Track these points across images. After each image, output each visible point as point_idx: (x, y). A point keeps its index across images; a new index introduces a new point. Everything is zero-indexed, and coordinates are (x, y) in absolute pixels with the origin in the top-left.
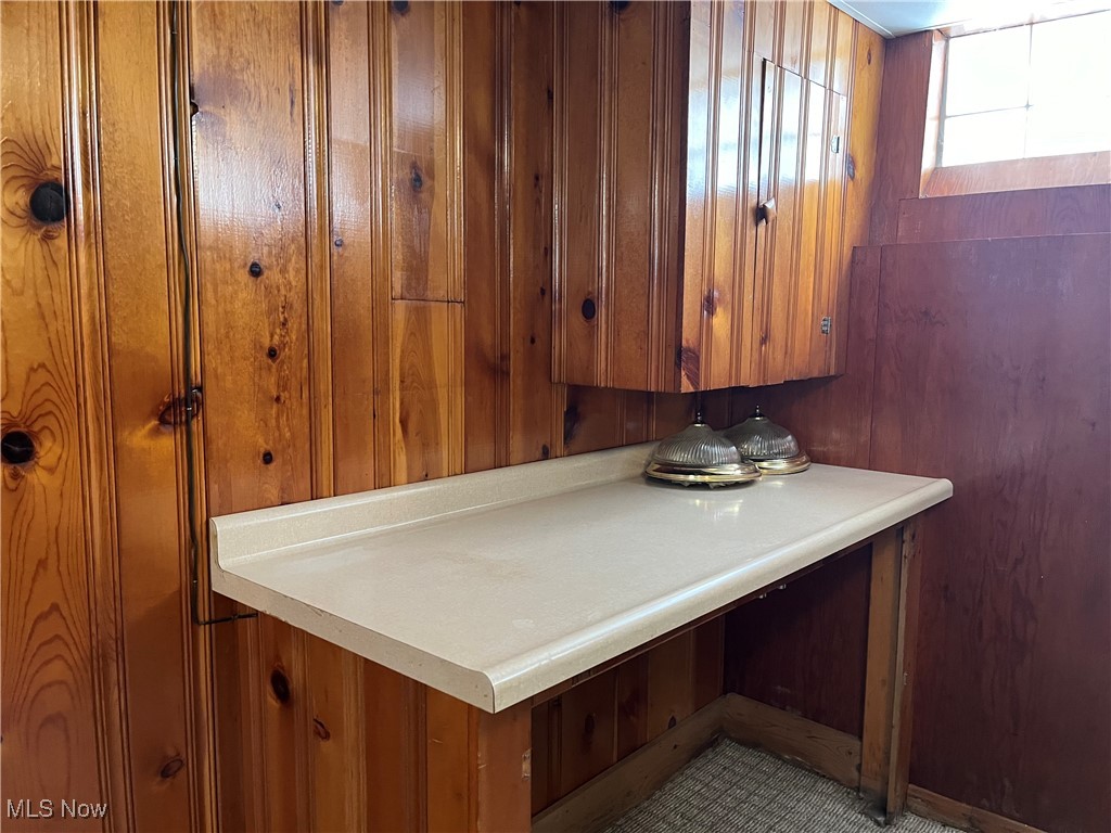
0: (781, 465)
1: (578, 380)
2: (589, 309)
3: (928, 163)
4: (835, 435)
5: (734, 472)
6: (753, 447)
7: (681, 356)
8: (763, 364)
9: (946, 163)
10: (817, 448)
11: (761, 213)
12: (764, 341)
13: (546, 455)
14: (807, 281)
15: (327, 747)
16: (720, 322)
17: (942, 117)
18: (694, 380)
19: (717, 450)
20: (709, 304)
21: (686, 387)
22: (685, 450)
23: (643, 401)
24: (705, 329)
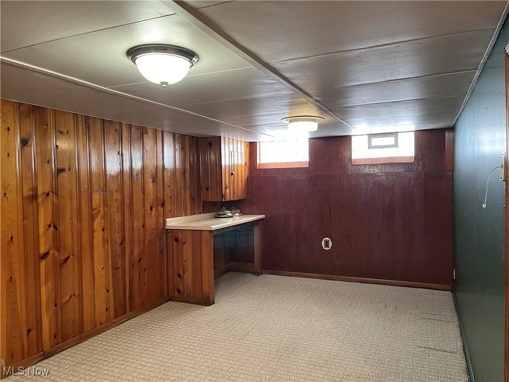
0: (238, 214)
1: (205, 200)
2: (207, 189)
3: (258, 162)
4: (247, 210)
5: (230, 214)
6: (233, 212)
7: (223, 196)
8: (234, 197)
9: (261, 162)
10: (244, 212)
11: (232, 174)
12: (234, 193)
13: (200, 213)
14: (240, 183)
15: (185, 245)
16: (227, 190)
17: (260, 155)
18: (225, 199)
19: (227, 212)
20: (226, 188)
21: (224, 200)
22: (222, 212)
23: (214, 203)
24: (226, 192)
